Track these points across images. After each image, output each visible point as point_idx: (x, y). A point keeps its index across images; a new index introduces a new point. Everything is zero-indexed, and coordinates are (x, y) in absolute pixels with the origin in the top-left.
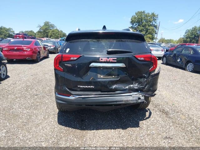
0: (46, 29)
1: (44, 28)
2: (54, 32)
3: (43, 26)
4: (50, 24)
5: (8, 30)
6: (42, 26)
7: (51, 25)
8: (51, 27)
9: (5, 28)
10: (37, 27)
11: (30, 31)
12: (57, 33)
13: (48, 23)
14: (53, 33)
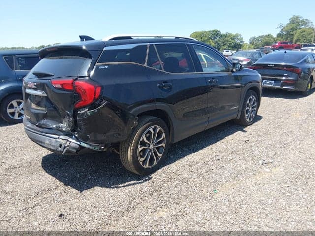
0: (291, 29)
1: (289, 28)
2: (304, 33)
3: (288, 24)
4: (301, 19)
5: (234, 38)
6: (285, 25)
7: (302, 21)
8: (302, 25)
9: (230, 35)
10: (277, 28)
11: (266, 36)
12: (309, 34)
13: (297, 18)
14: (302, 36)
